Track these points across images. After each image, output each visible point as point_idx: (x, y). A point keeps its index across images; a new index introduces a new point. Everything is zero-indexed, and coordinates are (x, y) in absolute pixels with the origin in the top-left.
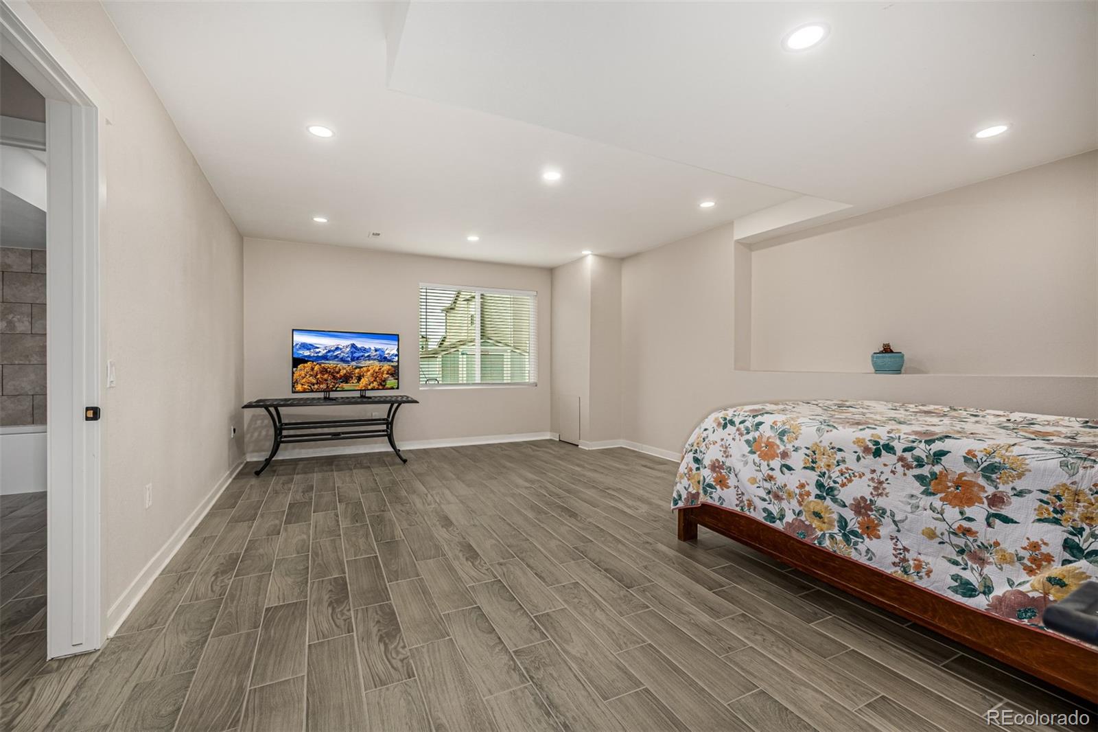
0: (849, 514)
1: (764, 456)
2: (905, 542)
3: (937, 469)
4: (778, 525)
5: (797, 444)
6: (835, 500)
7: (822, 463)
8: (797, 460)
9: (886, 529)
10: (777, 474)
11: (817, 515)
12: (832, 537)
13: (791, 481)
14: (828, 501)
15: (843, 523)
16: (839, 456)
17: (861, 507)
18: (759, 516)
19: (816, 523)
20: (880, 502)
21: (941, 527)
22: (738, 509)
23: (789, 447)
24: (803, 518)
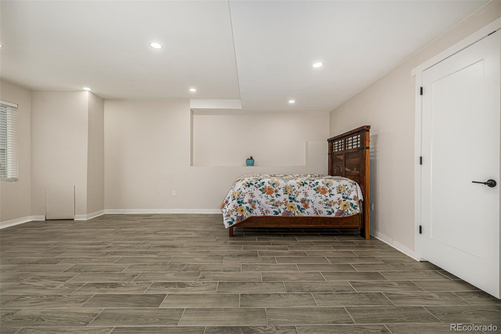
0: (300, 204)
1: (268, 193)
2: (315, 207)
3: (318, 186)
4: (280, 215)
5: (279, 187)
6: (295, 201)
7: (289, 191)
8: (281, 192)
9: (310, 205)
10: (275, 198)
11: (292, 207)
12: (297, 212)
13: (281, 199)
14: (294, 202)
15: (299, 207)
16: (293, 188)
17: (303, 201)
18: (272, 214)
19: (292, 210)
20: (308, 198)
21: (322, 200)
22: (262, 215)
23: (277, 188)
24: (287, 209)
